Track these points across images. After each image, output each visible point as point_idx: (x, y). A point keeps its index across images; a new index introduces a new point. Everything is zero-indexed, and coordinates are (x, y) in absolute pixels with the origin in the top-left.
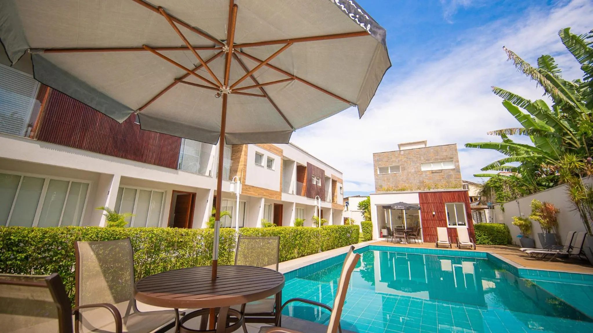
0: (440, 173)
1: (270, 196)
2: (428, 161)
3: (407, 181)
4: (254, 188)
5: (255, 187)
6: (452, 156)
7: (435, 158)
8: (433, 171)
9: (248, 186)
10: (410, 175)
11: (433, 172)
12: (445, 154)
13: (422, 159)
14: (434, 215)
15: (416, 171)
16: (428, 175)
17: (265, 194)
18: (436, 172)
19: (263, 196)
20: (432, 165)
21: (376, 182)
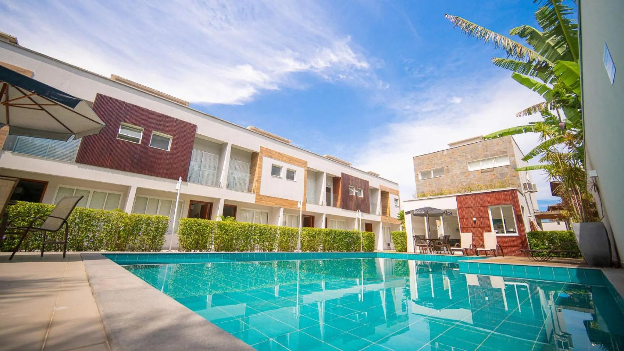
0: (492, 172)
1: (290, 206)
2: (475, 160)
3: (452, 184)
4: (270, 198)
5: (272, 197)
6: (506, 150)
7: (485, 155)
8: (483, 171)
9: (263, 196)
10: (455, 177)
11: (482, 171)
12: (496, 148)
13: (469, 157)
14: (475, 222)
15: (462, 173)
16: (477, 176)
17: (283, 204)
18: (486, 172)
19: (282, 206)
20: (481, 163)
21: (418, 189)
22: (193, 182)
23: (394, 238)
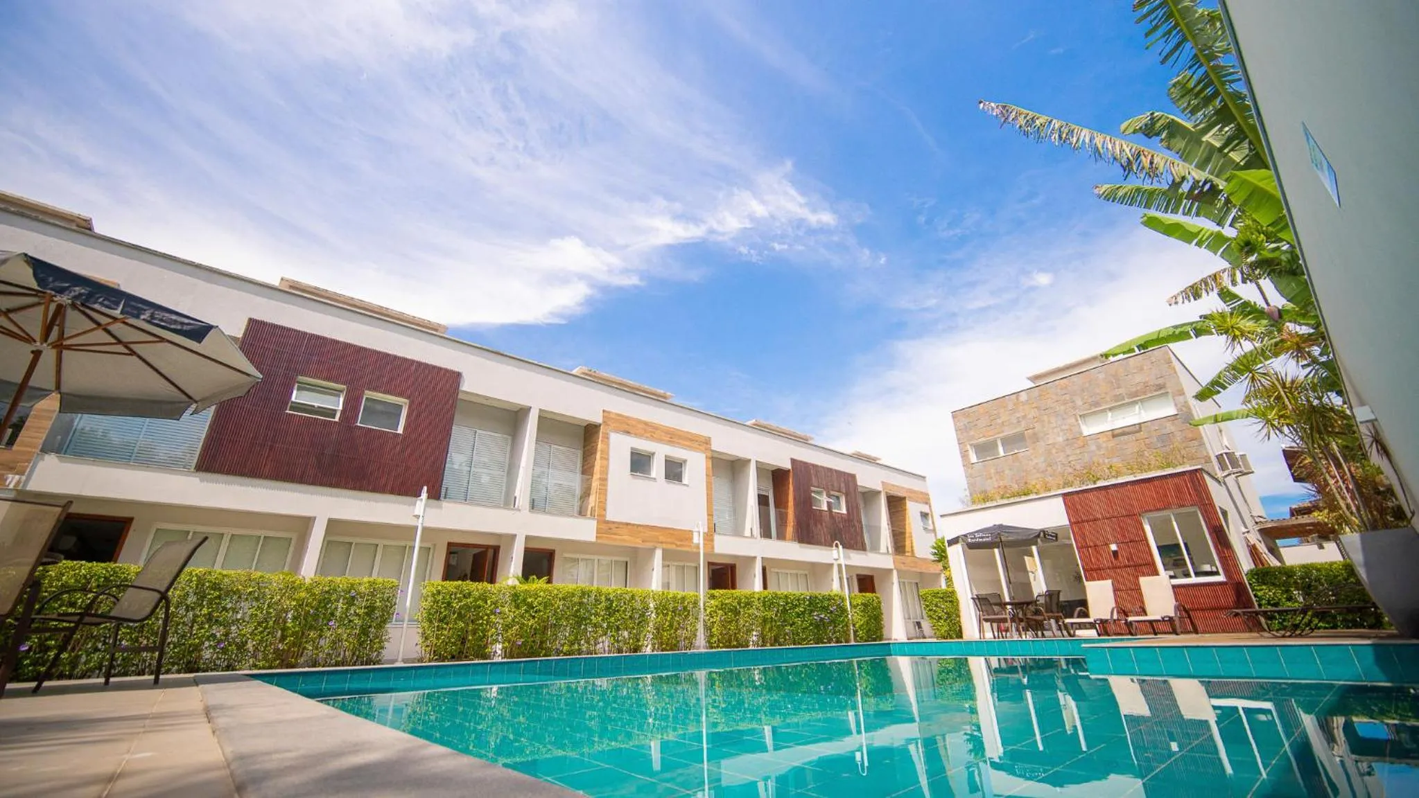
0: (1138, 435)
1: (679, 543)
2: (1096, 408)
3: (1049, 469)
4: (629, 527)
5: (634, 525)
6: (1160, 381)
7: (1115, 396)
8: (1116, 432)
9: (614, 522)
10: (1054, 451)
11: (1115, 434)
12: (1139, 378)
13: (1079, 402)
14: (1115, 553)
15: (1067, 440)
16: (1104, 445)
17: (661, 538)
18: (1123, 434)
19: (658, 545)
20: (1110, 414)
21: (971, 486)
22: (454, 499)
23: (927, 606)
